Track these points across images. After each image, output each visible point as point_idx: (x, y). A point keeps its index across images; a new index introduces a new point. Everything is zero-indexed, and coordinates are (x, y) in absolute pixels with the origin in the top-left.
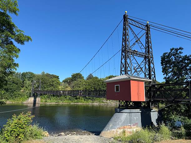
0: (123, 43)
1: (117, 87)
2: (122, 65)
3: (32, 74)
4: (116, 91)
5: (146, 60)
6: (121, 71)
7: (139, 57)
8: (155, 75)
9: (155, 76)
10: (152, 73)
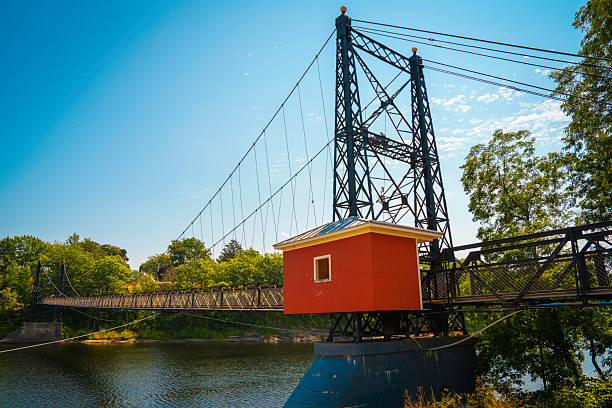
0: (337, 108)
1: (323, 264)
2: (338, 185)
3: (34, 242)
4: (320, 278)
5: (415, 172)
6: (335, 205)
7: (394, 158)
8: (447, 220)
9: (448, 225)
10: (440, 215)
